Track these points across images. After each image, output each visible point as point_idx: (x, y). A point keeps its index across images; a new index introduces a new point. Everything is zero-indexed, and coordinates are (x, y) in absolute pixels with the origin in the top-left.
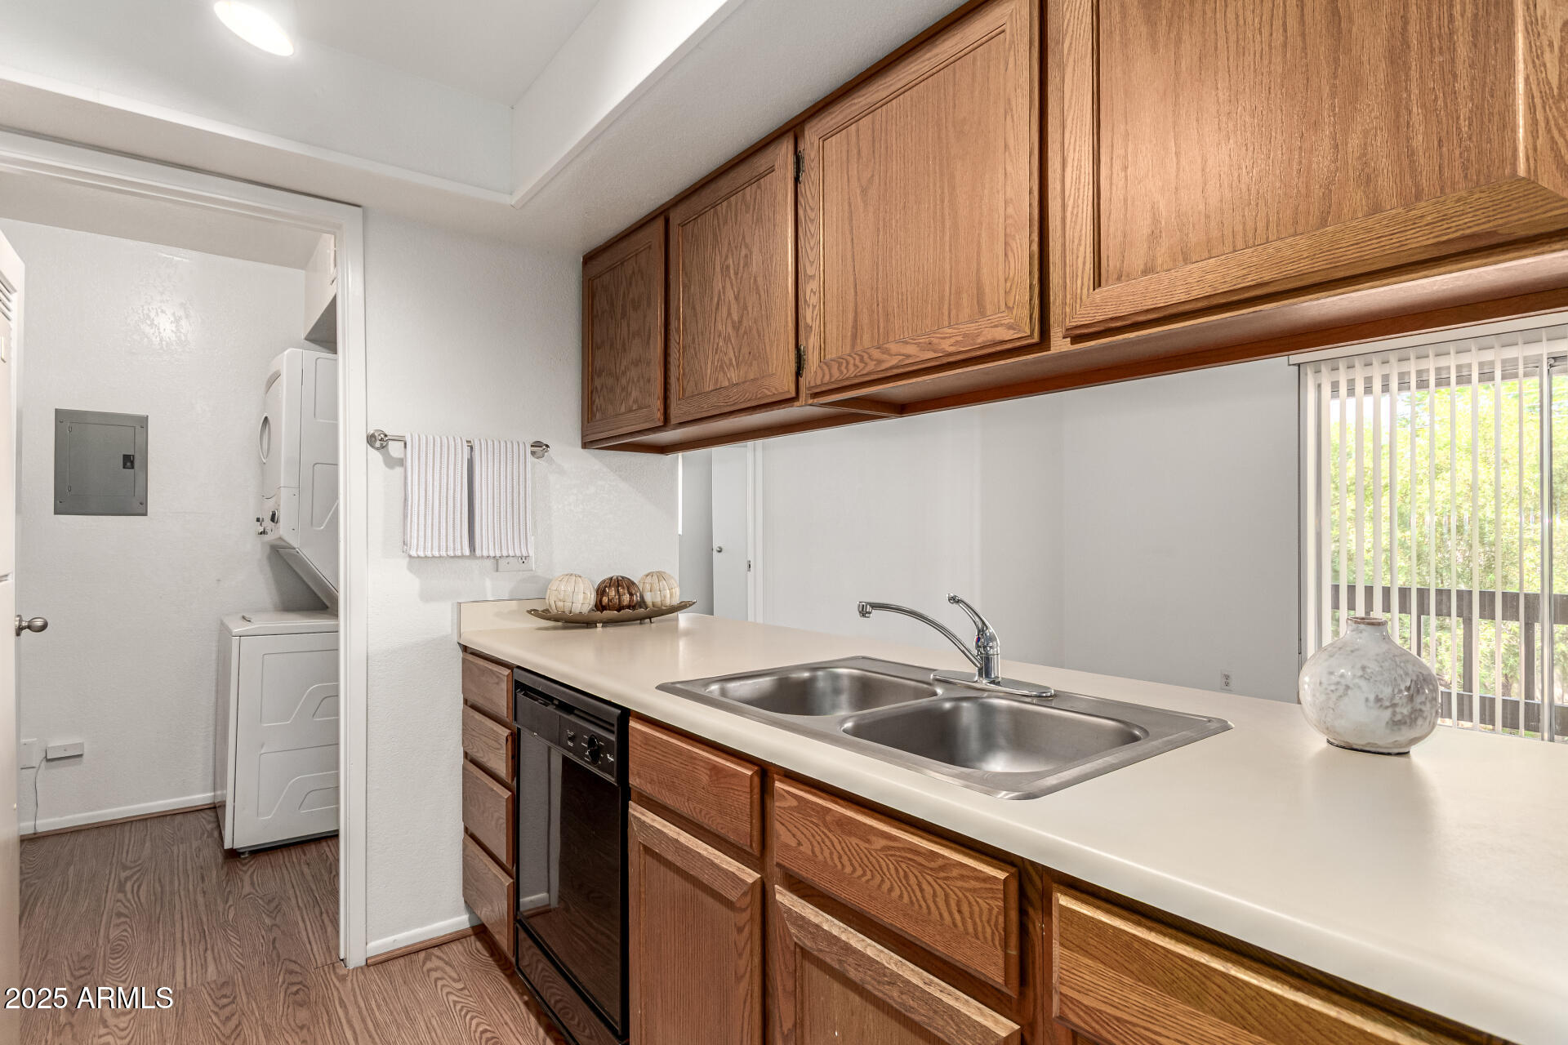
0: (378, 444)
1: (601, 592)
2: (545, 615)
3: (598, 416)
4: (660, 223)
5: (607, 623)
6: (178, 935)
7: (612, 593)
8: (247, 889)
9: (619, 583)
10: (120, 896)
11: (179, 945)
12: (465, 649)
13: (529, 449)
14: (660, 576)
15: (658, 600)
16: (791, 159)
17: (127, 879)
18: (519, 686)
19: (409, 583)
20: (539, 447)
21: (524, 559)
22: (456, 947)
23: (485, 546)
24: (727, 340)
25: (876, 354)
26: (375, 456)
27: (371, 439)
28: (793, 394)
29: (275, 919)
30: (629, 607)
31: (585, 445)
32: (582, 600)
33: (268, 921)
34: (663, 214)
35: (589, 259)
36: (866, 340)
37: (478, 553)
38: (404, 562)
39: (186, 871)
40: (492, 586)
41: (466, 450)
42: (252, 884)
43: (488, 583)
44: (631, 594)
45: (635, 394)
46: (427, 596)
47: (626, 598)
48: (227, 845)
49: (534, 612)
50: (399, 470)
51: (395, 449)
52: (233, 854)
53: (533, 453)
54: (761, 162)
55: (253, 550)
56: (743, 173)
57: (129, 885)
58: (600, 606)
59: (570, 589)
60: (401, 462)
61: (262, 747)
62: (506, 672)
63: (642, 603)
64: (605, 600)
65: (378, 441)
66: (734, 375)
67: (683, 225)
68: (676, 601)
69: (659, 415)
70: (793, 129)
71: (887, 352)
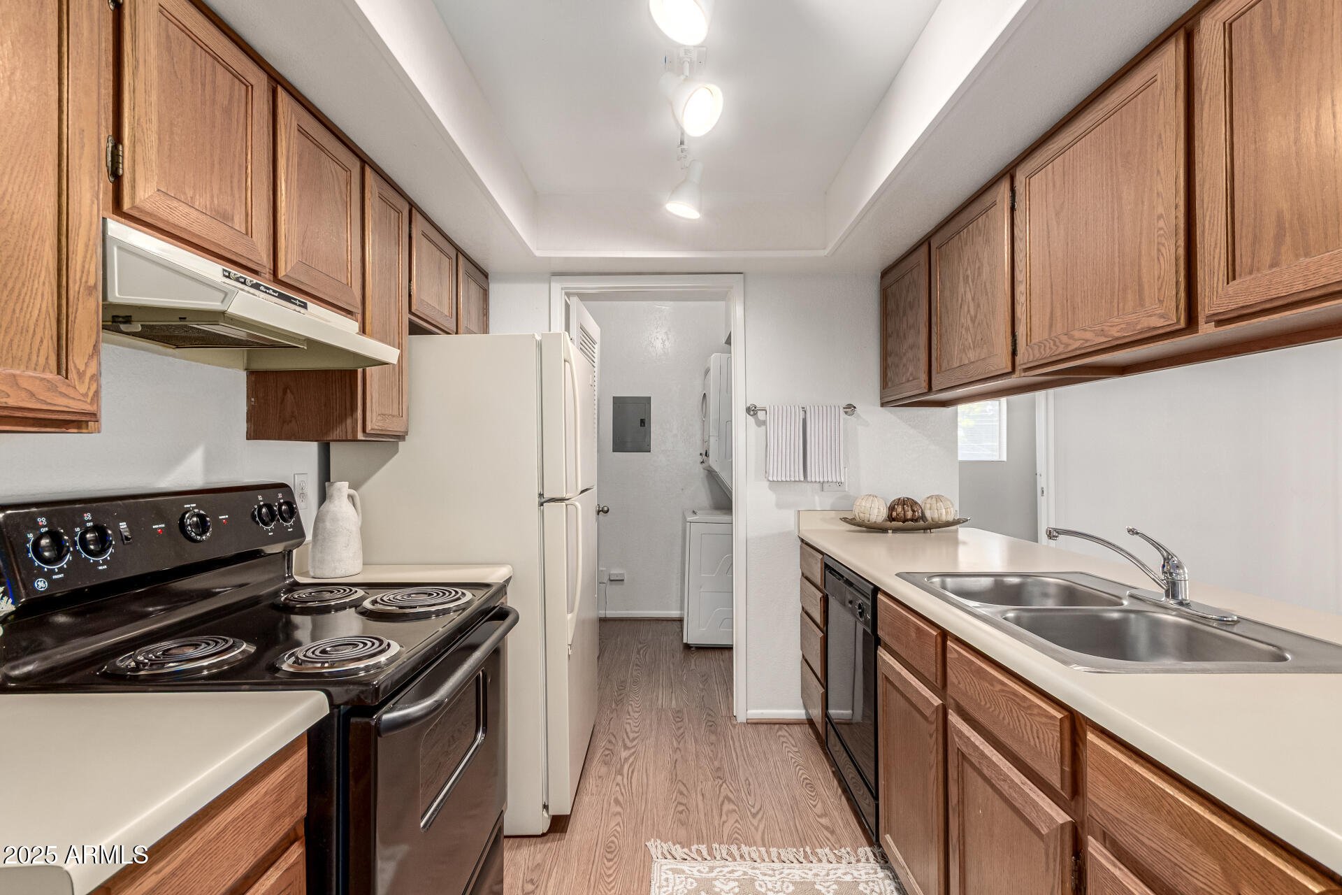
0: (752, 413)
1: (892, 508)
2: (852, 522)
3: (890, 384)
4: (924, 249)
5: (896, 530)
6: (661, 682)
7: (899, 509)
8: (693, 667)
9: (904, 502)
10: (638, 656)
11: (661, 686)
12: (802, 540)
13: (842, 411)
14: (938, 498)
15: (936, 516)
16: (1007, 194)
17: (641, 648)
18: (827, 567)
19: (770, 497)
20: (850, 408)
21: (840, 484)
22: (797, 728)
23: (814, 475)
24: (967, 330)
25: (1065, 339)
26: (751, 419)
27: (748, 410)
28: (1009, 369)
29: (705, 685)
30: (912, 520)
31: (883, 405)
32: (878, 513)
33: (701, 686)
34: (927, 240)
35: (885, 274)
36: (1059, 328)
37: (809, 479)
38: (767, 484)
39: (666, 650)
40: (820, 501)
41: (802, 414)
42: (696, 665)
43: (817, 498)
44: (914, 511)
45: (911, 369)
46: (780, 506)
47: (909, 514)
48: (685, 641)
49: (845, 520)
50: (764, 427)
51: (761, 415)
52: (687, 647)
53: (846, 413)
54: (987, 199)
55: (699, 471)
56: (976, 208)
57: (641, 652)
58: (891, 518)
59: (868, 505)
60: (764, 423)
61: (701, 587)
62: (821, 556)
63: (923, 517)
64: (894, 514)
65: (751, 411)
66: (972, 355)
67: (939, 248)
68: (950, 518)
69: (924, 385)
70: (1008, 173)
71: (1072, 337)
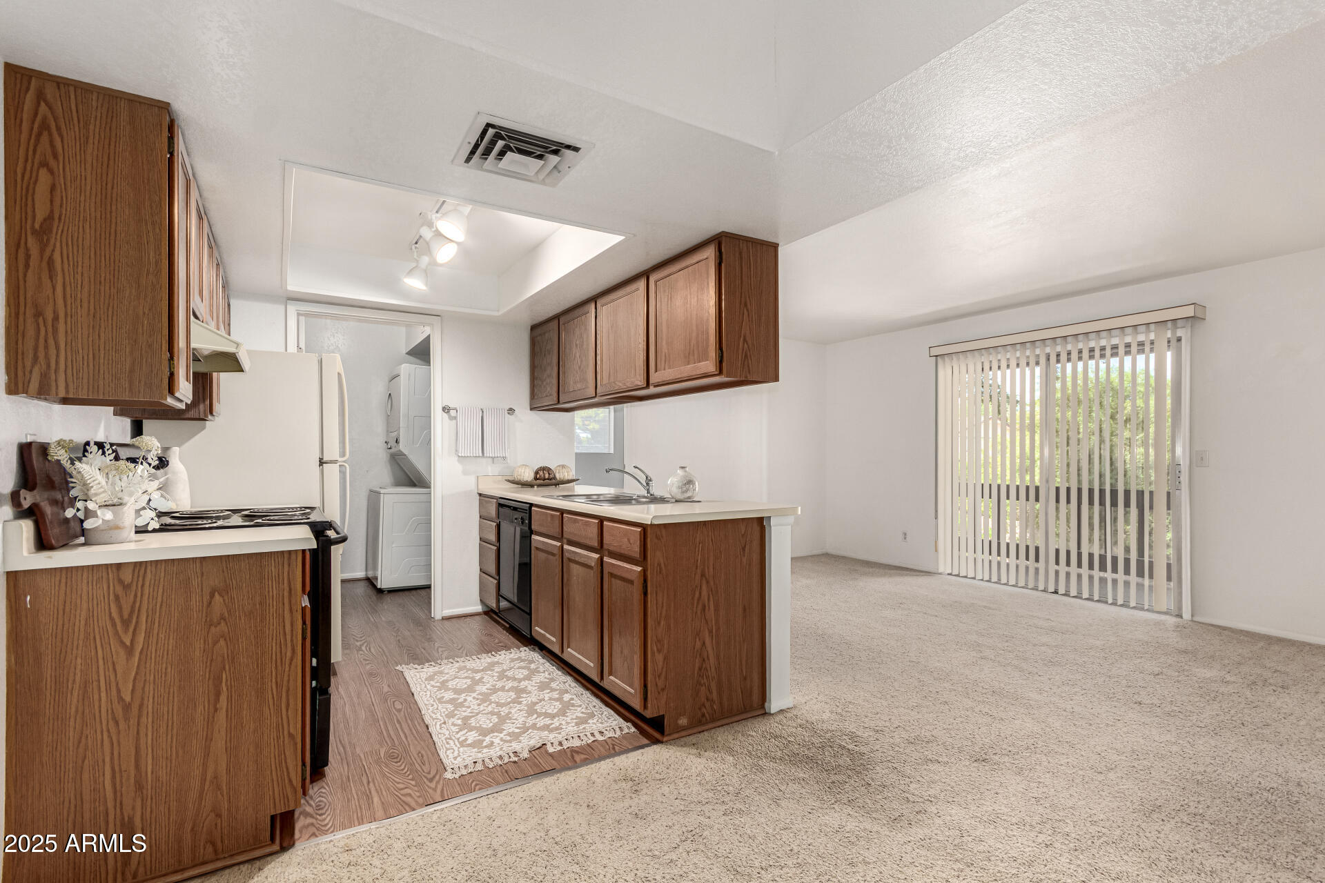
0: (446, 411)
1: (537, 473)
2: (513, 482)
3: (536, 397)
4: (556, 321)
5: (539, 486)
7: (541, 473)
9: (543, 469)
12: (480, 495)
13: (506, 412)
14: (563, 466)
15: (562, 477)
16: (593, 310)
18: (500, 505)
19: (459, 467)
20: (511, 411)
21: (504, 458)
22: (477, 617)
23: (488, 452)
24: (577, 372)
26: (445, 416)
27: (444, 409)
28: (594, 395)
30: (548, 479)
31: (531, 409)
32: (528, 476)
34: (557, 317)
35: (533, 328)
36: (612, 380)
37: (485, 455)
38: (456, 458)
40: (491, 469)
41: (481, 412)
43: (490, 468)
44: (549, 474)
45: (548, 389)
46: (465, 473)
47: (547, 476)
48: (379, 588)
49: (509, 481)
50: (454, 421)
51: (453, 413)
52: (384, 591)
53: (509, 413)
54: (586, 308)
58: (536, 479)
59: (523, 471)
60: (455, 418)
61: (393, 544)
62: (495, 500)
63: (555, 478)
64: (538, 476)
65: (446, 409)
66: (579, 386)
67: (564, 324)
68: (570, 478)
69: (556, 399)
70: (594, 299)
71: (615, 384)
